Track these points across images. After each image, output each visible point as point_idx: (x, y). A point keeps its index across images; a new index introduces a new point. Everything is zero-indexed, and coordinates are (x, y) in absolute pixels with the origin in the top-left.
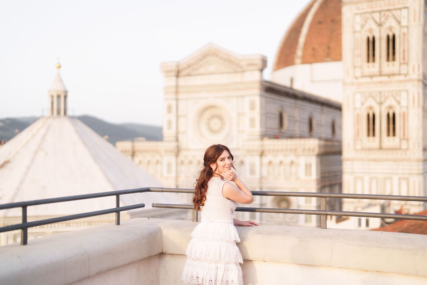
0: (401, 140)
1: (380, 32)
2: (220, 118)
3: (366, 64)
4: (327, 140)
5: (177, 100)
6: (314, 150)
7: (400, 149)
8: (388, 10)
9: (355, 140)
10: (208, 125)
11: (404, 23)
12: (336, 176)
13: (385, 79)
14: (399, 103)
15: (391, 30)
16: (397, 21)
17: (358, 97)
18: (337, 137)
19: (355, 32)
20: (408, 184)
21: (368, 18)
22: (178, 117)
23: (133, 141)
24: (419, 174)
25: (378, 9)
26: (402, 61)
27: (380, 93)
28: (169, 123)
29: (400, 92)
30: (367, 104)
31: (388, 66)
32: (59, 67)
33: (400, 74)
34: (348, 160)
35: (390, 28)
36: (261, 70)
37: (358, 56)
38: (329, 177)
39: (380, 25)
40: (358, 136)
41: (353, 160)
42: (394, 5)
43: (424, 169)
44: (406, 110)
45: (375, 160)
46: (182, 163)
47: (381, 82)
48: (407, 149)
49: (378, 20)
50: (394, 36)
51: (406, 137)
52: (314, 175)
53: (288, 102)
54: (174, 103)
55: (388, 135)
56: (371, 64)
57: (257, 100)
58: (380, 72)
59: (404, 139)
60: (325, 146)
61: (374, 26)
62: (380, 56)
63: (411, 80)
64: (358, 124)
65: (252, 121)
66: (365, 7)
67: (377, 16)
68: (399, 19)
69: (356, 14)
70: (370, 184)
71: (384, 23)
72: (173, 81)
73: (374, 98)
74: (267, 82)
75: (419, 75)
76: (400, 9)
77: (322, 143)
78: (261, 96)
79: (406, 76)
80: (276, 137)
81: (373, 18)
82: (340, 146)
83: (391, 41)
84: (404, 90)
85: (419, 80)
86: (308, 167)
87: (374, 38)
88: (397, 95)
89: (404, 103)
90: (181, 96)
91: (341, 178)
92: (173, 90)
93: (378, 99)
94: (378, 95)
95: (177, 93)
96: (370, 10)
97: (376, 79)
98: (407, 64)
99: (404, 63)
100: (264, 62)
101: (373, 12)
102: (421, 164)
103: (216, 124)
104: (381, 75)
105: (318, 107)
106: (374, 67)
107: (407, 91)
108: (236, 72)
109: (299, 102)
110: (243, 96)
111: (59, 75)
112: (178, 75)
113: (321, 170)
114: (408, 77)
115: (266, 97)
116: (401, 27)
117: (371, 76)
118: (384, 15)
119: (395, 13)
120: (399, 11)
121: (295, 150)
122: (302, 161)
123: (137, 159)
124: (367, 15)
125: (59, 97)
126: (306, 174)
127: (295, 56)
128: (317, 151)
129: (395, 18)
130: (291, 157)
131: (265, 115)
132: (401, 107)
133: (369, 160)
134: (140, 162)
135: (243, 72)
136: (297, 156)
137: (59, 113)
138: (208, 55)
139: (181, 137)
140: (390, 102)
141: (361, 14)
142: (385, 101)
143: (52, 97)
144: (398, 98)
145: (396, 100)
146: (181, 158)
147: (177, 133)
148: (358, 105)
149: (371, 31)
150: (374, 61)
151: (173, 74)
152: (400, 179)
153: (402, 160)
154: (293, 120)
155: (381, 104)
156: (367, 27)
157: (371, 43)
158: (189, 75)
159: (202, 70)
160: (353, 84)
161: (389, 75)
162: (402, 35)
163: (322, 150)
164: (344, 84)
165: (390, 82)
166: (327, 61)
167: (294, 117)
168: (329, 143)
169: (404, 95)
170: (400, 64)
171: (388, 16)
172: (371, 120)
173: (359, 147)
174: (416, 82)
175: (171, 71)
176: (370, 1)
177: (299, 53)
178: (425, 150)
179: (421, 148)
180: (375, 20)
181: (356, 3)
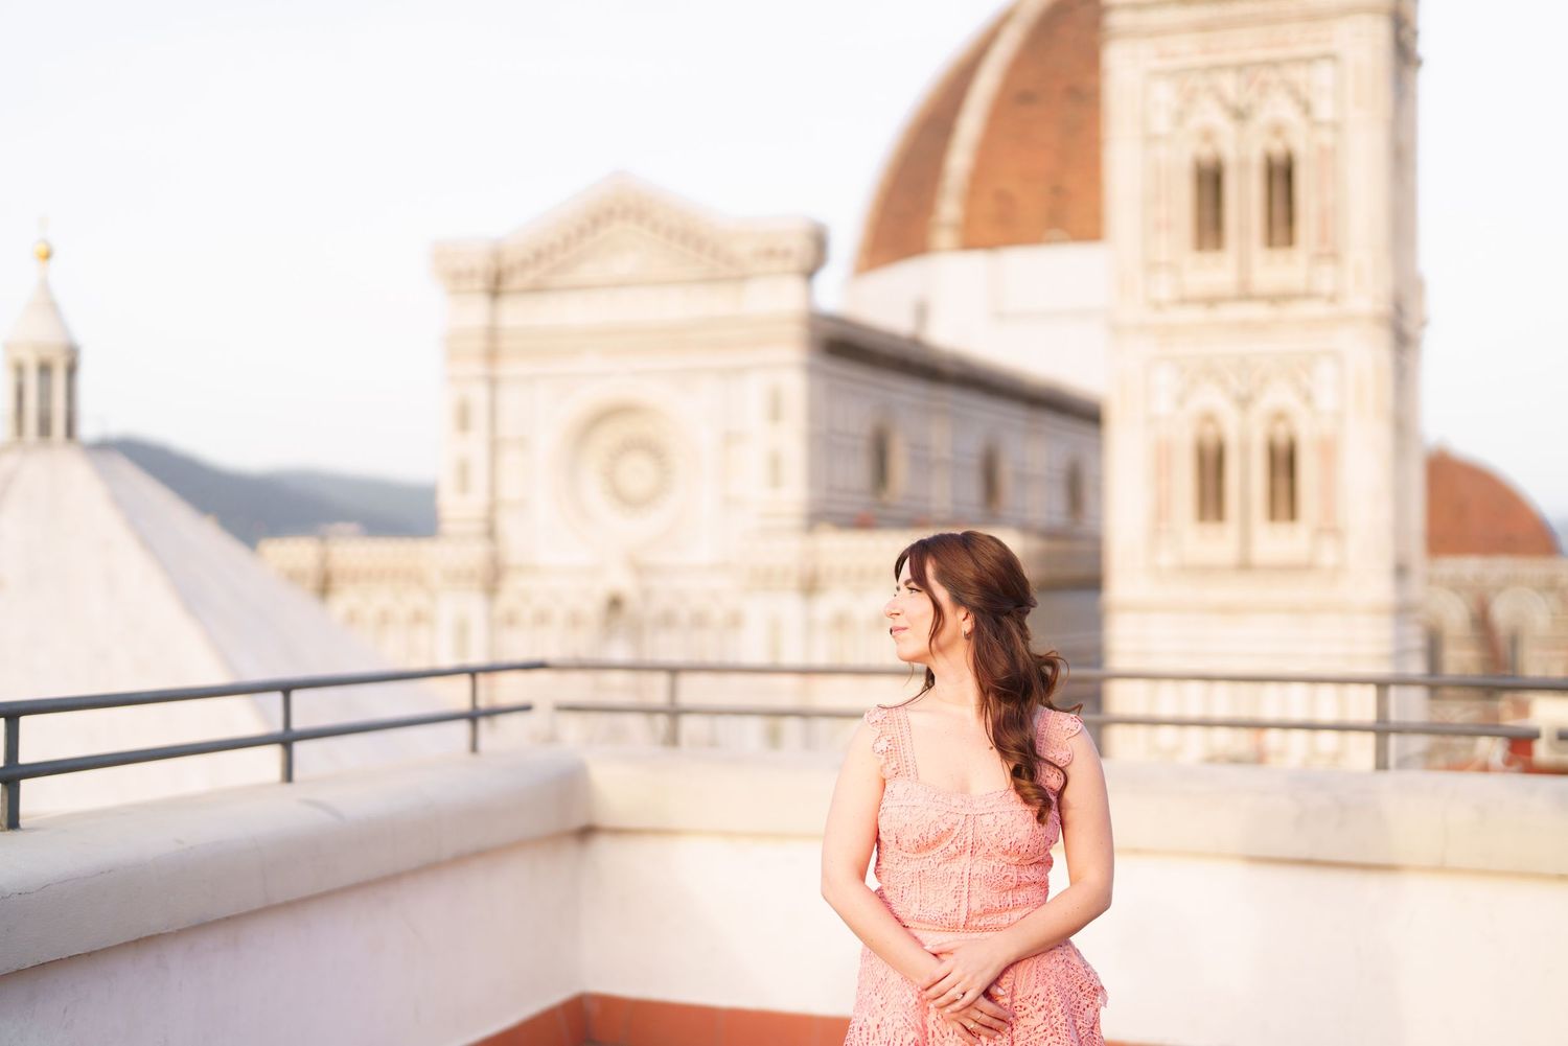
0: (1316, 534)
1: (1241, 140)
2: (655, 451)
3: (1189, 258)
4: (1050, 534)
5: (493, 383)
7: (1311, 567)
8: (1274, 64)
9: (1155, 535)
10: (610, 475)
11: (1325, 110)
13: (1259, 312)
14: (1308, 398)
15: (1278, 136)
16: (1299, 101)
17: (1163, 376)
18: (1087, 522)
19: (1151, 139)
21: (1196, 90)
22: (495, 446)
23: (323, 538)
24: (1379, 657)
25: (1229, 57)
26: (1317, 249)
27: (1243, 362)
28: (463, 471)
29: (1313, 357)
30: (1196, 404)
31: (1271, 263)
32: (47, 256)
33: (1308, 295)
34: (1128, 607)
35: (1278, 130)
36: (809, 273)
37: (1160, 227)
39: (1240, 115)
40: (1164, 518)
41: (1144, 608)
42: (1287, 44)
43: (1399, 639)
44: (1332, 427)
45: (1226, 610)
46: (511, 620)
47: (1245, 326)
48: (1340, 568)
49: (1232, 98)
50: (1289, 158)
51: (1333, 524)
53: (906, 393)
54: (479, 395)
55: (1273, 515)
56: (1209, 256)
57: (793, 384)
58: (1243, 284)
59: (1328, 531)
60: (1045, 556)
61: (1219, 120)
62: (1243, 231)
63: (1350, 318)
64: (1164, 475)
65: (775, 463)
66: (1188, 50)
67: (1228, 83)
68: (1304, 93)
69: (1156, 74)
71: (1255, 107)
72: (475, 312)
73: (1220, 380)
74: (829, 318)
75: (1377, 299)
76: (1309, 61)
78: (811, 370)
79: (1331, 301)
80: (865, 523)
81: (1215, 89)
82: (1098, 556)
83: (1281, 176)
84: (1326, 353)
85: (1378, 319)
87: (1218, 163)
88: (1303, 370)
89: (1326, 400)
90: (507, 369)
92: (479, 344)
93: (1236, 385)
94: (1237, 368)
95: (492, 355)
96: (1204, 60)
97: (1226, 312)
98: (1334, 256)
99: (1326, 255)
100: (819, 244)
101: (1214, 68)
102: (1386, 622)
103: (637, 473)
104: (1245, 297)
105: (1018, 413)
106: (1218, 265)
107: (1338, 357)
108: (711, 280)
109: (949, 396)
110: (739, 371)
111: (45, 287)
112: (496, 287)
114: (1340, 308)
115: (828, 377)
116: (1314, 125)
117: (1211, 301)
118: (1253, 80)
119: (1290, 72)
120: (1304, 69)
123: (340, 604)
124: (1194, 79)
125: (45, 369)
127: (934, 220)
129: (1294, 92)
131: (823, 442)
132: (1315, 415)
133: (1205, 609)
134: (352, 618)
135: (743, 278)
137: (45, 428)
138: (610, 213)
139: (507, 524)
140: (1279, 396)
141: (1172, 74)
142: (1260, 392)
143: (19, 369)
144: (1305, 381)
145: (1299, 389)
146: (508, 599)
147: (493, 508)
148: (1163, 405)
149: (1207, 135)
150: (1218, 244)
151: (479, 284)
153: (1322, 609)
154: (922, 461)
155: (1244, 401)
156: (1196, 121)
157: (1210, 181)
158: (537, 289)
159: (587, 272)
160: (1143, 328)
161: (1276, 299)
162: (1316, 155)
164: (1115, 329)
165: (1277, 323)
166: (1049, 241)
167: (928, 448)
168: (1060, 546)
169: (1327, 370)
170: (1314, 258)
171: (1268, 85)
172: (1211, 464)
173: (1166, 559)
174: (1367, 327)
175: (472, 274)
176: (1203, 27)
177: (949, 208)
178: (1401, 571)
179: (1385, 565)
180: (1220, 97)
181: (1153, 33)
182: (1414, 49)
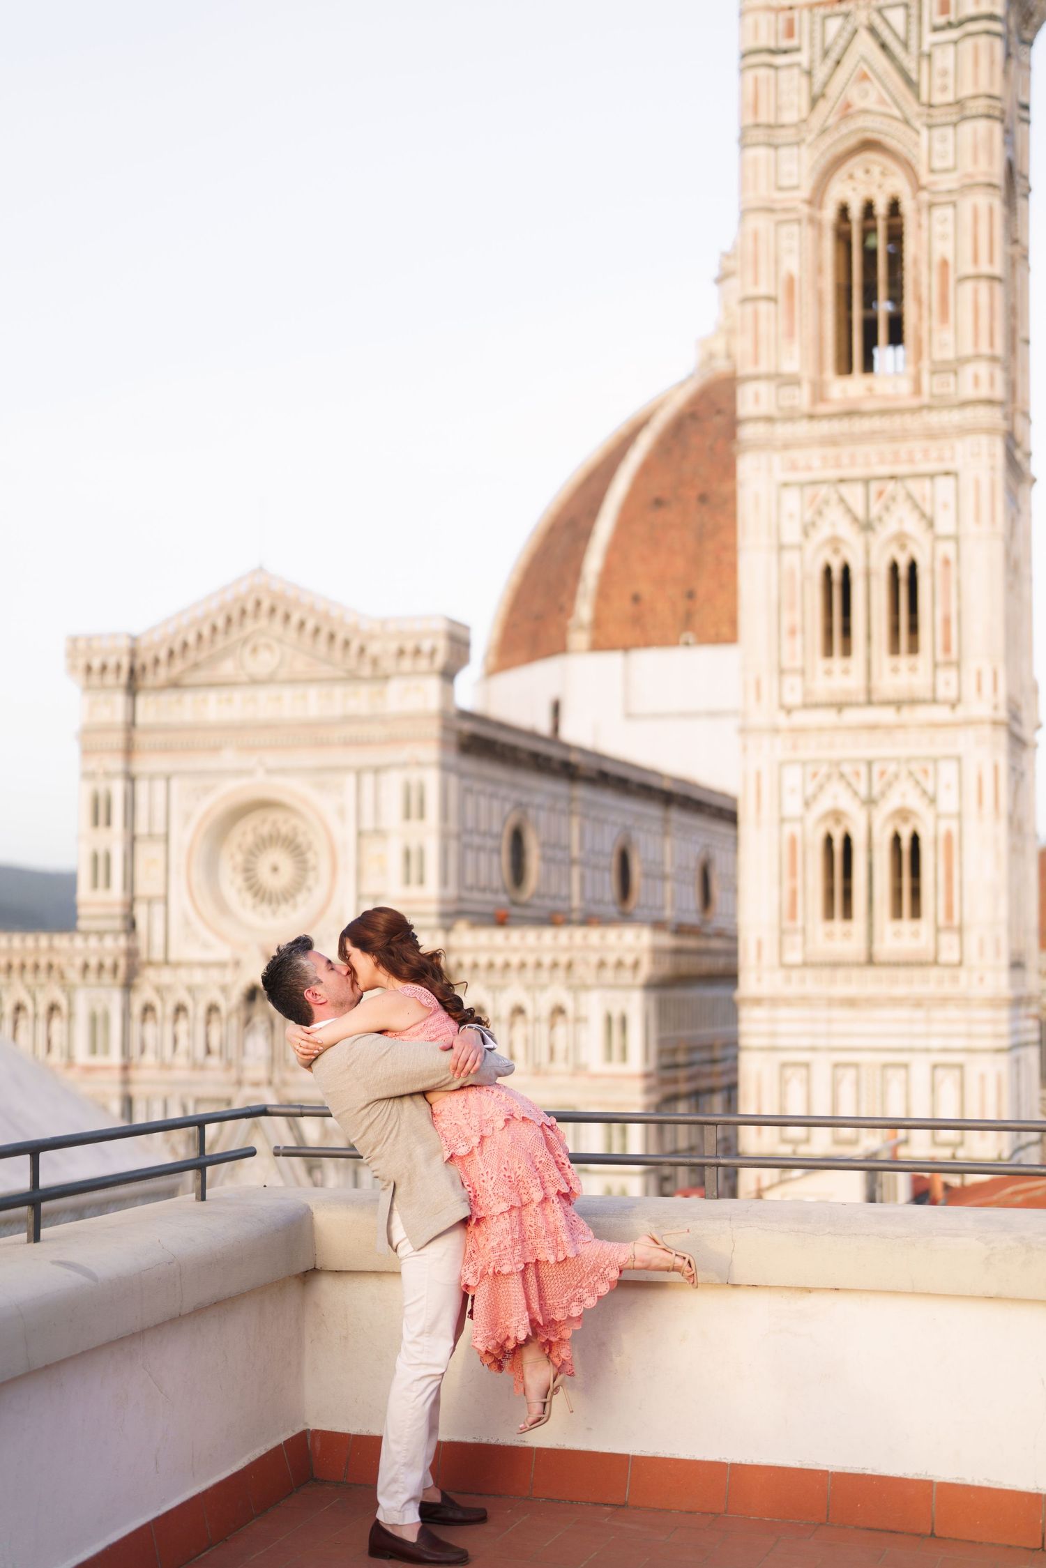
0: (938, 930)
1: (867, 553)
2: (294, 847)
3: (820, 663)
4: (681, 930)
5: (131, 778)
6: (636, 965)
7: (936, 963)
8: (892, 477)
9: (782, 932)
10: (249, 872)
11: (945, 524)
12: (714, 1061)
13: (887, 715)
14: (933, 801)
15: (903, 547)
16: (923, 515)
17: (793, 777)
18: (718, 920)
19: (781, 548)
20: (962, 1086)
21: (827, 502)
22: (132, 841)
24: (999, 1051)
25: (858, 472)
26: (940, 657)
27: (870, 764)
28: (100, 863)
29: (935, 761)
30: (824, 804)
31: (895, 670)
33: (934, 701)
34: (757, 1001)
35: (901, 539)
36: (448, 675)
37: (793, 632)
38: (689, 1064)
39: (867, 526)
40: (793, 916)
41: (774, 1001)
42: (911, 461)
43: (1015, 1032)
44: (954, 826)
45: (850, 1003)
46: (147, 1012)
47: (873, 727)
48: (960, 963)
49: (860, 511)
50: (913, 567)
51: (956, 921)
52: (637, 1058)
53: (544, 789)
54: (118, 789)
55: (897, 913)
56: (837, 661)
57: (432, 780)
58: (869, 691)
59: (949, 928)
60: (677, 951)
61: (846, 530)
62: (869, 637)
63: (969, 723)
64: (793, 874)
65: (413, 860)
66: (815, 462)
67: (855, 495)
68: (927, 509)
69: (786, 485)
70: (835, 1085)
71: (880, 519)
72: (114, 707)
73: (849, 784)
74: (465, 715)
75: (996, 707)
76: (932, 476)
77: (667, 940)
78: (445, 767)
79: (953, 706)
80: (501, 921)
81: (842, 500)
82: (733, 953)
83: (905, 585)
84: (947, 758)
85: (995, 723)
86: (615, 1025)
87: (846, 571)
88: (925, 772)
89: (947, 802)
90: (142, 765)
91: (734, 1070)
92: (118, 739)
93: (862, 789)
94: (863, 770)
95: (129, 750)
96: (833, 474)
97: (853, 716)
98: (958, 665)
99: (948, 664)
100: (459, 644)
101: (842, 481)
102: (1004, 1014)
103: (276, 868)
104: (870, 702)
105: (653, 811)
106: (846, 672)
107: (959, 759)
108: (353, 678)
109: (582, 792)
110: (377, 770)
112: (132, 685)
113: (661, 1041)
114: (961, 712)
115: (462, 775)
116: (937, 538)
117: (840, 706)
118: (880, 494)
119: (914, 486)
120: (927, 483)
121: (570, 966)
122: (594, 1005)
124: (823, 491)
126: (609, 1058)
127: (571, 622)
128: (645, 970)
129: (915, 505)
130: (557, 993)
131: (461, 839)
132: (938, 817)
133: (831, 1002)
135: (386, 678)
136: (578, 988)
139: (144, 918)
140: (903, 795)
141: (802, 485)
142: (883, 794)
144: (930, 787)
145: (924, 792)
146: (144, 992)
147: (130, 904)
148: (793, 806)
149: (835, 543)
150: (847, 651)
151: (115, 681)
152: (935, 1067)
153: (944, 1001)
154: (558, 857)
155: (870, 802)
156: (824, 531)
157: (838, 587)
158: (175, 685)
159: (227, 668)
160: (776, 730)
161: (898, 704)
162: (939, 566)
163: (666, 968)
164: (743, 731)
165: (901, 726)
166: (685, 644)
167: (567, 848)
168: (690, 943)
169: (948, 771)
170: (935, 665)
171: (893, 499)
173: (794, 956)
174: (987, 730)
175: (106, 670)
176: (831, 441)
177: (584, 610)
178: (1017, 965)
179: (1004, 961)
180: (849, 510)
181: (786, 446)
182: (1029, 469)
